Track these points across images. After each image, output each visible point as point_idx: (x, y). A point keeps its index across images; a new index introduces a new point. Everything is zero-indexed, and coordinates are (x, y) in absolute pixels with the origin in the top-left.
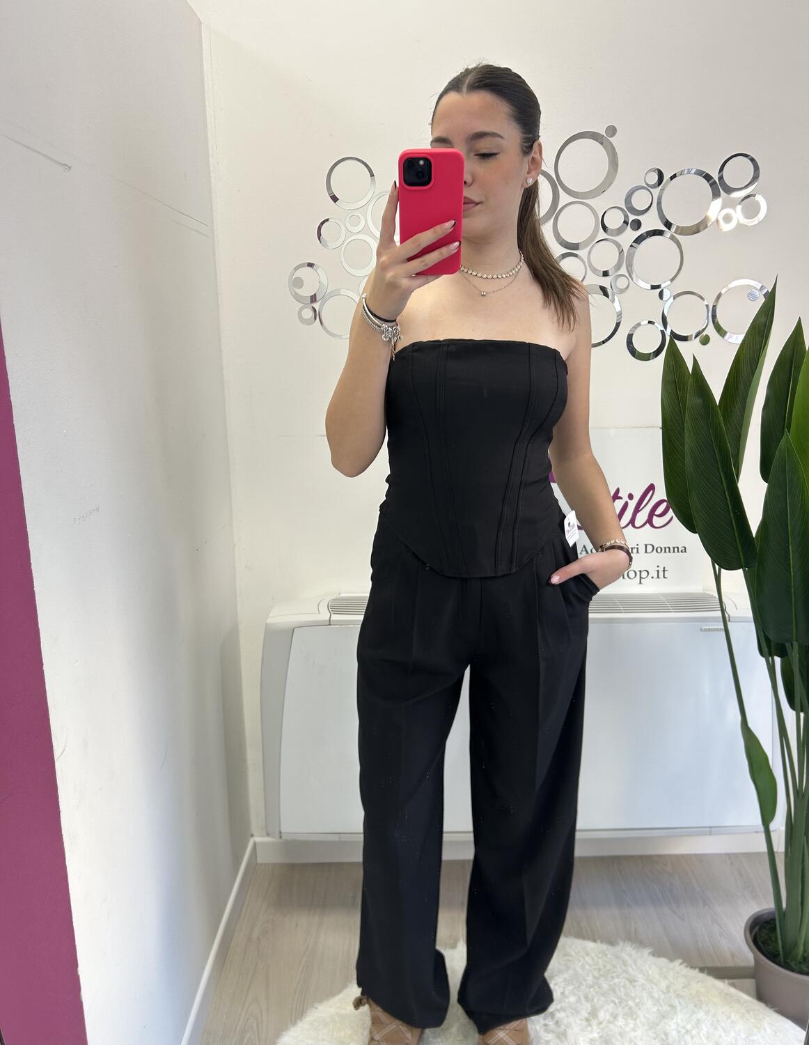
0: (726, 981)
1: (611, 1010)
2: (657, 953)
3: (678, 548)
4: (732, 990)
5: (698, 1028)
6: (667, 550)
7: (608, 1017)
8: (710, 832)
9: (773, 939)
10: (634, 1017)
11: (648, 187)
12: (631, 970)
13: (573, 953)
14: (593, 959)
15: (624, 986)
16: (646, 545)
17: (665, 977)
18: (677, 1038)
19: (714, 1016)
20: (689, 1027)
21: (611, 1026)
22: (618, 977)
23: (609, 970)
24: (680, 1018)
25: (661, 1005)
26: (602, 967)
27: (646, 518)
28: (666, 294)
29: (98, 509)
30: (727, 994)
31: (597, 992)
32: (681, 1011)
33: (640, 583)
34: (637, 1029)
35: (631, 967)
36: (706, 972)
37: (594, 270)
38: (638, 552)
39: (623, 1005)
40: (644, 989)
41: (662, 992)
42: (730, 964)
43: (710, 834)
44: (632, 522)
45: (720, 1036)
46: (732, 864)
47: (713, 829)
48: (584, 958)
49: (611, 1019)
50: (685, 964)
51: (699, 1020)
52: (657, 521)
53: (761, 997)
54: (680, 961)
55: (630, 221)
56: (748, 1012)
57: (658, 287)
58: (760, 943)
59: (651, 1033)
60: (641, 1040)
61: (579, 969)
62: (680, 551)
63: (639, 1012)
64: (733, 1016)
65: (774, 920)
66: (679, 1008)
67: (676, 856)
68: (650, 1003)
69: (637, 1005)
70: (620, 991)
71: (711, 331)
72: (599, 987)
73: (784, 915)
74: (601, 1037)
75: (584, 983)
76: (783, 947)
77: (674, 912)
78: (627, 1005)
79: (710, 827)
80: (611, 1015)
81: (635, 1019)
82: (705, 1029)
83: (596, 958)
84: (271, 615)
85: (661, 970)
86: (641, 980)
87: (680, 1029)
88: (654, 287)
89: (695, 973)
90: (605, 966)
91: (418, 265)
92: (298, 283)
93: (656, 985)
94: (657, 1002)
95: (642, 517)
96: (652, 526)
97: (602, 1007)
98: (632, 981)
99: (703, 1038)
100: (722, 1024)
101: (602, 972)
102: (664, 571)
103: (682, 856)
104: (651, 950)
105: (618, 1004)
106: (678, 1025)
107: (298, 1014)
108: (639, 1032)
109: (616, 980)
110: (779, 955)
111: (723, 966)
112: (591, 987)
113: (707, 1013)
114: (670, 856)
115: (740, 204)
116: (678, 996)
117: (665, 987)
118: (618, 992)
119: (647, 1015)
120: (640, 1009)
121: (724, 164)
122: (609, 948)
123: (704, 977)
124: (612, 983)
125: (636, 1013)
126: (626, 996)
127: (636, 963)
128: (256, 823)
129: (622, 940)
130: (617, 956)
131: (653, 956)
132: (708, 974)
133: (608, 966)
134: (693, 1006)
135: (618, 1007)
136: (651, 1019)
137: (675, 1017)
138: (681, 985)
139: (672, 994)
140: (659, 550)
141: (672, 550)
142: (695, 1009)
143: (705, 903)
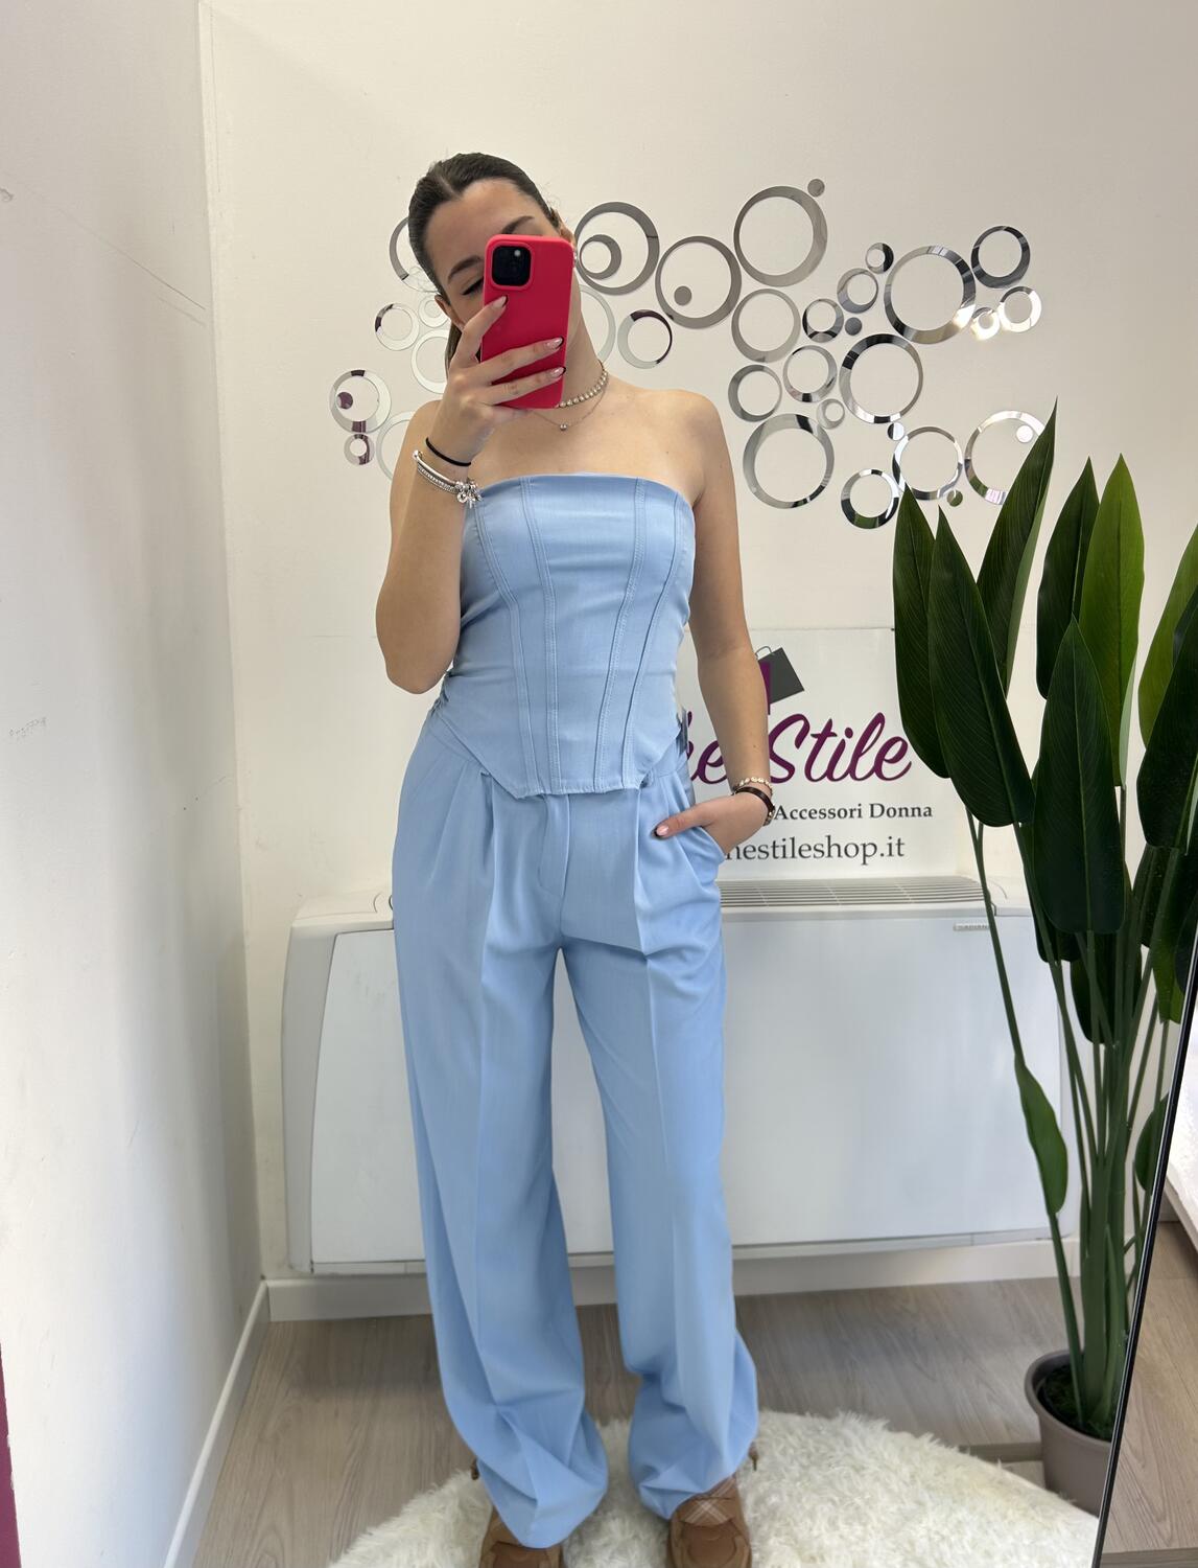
0: (1001, 1464)
1: (827, 1513)
2: (896, 1426)
3: (919, 809)
4: (1009, 1476)
5: (959, 1532)
6: (904, 812)
8: (972, 1241)
9: (1067, 1393)
10: (864, 1521)
11: (869, 271)
12: (856, 1453)
13: (769, 1431)
14: (800, 1440)
15: (848, 1477)
16: (872, 806)
17: (909, 1462)
18: (928, 1548)
19: (983, 1514)
20: (945, 1532)
22: (838, 1463)
23: (824, 1454)
24: (932, 1519)
25: (903, 1502)
26: (813, 1450)
27: (871, 765)
28: (898, 432)
29: (44, 722)
30: (1000, 1483)
31: (806, 1488)
32: (933, 1509)
33: (864, 863)
34: (869, 1537)
35: (857, 1446)
36: (969, 1450)
37: (794, 393)
38: (860, 816)
39: (846, 1505)
40: (877, 1479)
41: (905, 1483)
42: (1006, 1440)
43: (972, 1245)
44: (851, 771)
45: (993, 1544)
46: (1005, 1298)
47: (976, 1236)
48: (785, 1437)
50: (937, 1440)
51: (960, 1522)
52: (888, 769)
53: (1051, 1484)
54: (930, 1436)
55: (845, 320)
56: (1033, 1507)
57: (885, 420)
58: (1048, 1400)
59: (889, 1543)
60: (874, 1553)
61: (777, 1454)
62: (922, 814)
63: (871, 1514)
64: (1010, 1512)
65: (1067, 1367)
66: (930, 1504)
67: (923, 1287)
68: (887, 1499)
69: (867, 1502)
70: (842, 1484)
71: (964, 487)
72: (809, 1480)
73: (1083, 1356)
75: (786, 1475)
76: (1082, 1404)
77: (920, 1369)
78: (852, 1504)
79: (972, 1234)
81: (865, 1525)
83: (803, 1438)
85: (902, 1449)
86: (872, 1466)
87: (932, 1536)
88: (878, 420)
89: (952, 1453)
90: (817, 1450)
91: (506, 392)
92: (346, 400)
93: (896, 1472)
94: (895, 1497)
95: (866, 763)
96: (881, 776)
98: (860, 1468)
99: (967, 1546)
100: (996, 1527)
101: (812, 1459)
102: (899, 844)
104: (888, 1421)
105: (838, 1503)
106: (929, 1530)
109: (835, 1469)
110: (1075, 1415)
111: (994, 1442)
112: (797, 1480)
113: (973, 1509)
114: (913, 1288)
115: (1002, 301)
116: (929, 1488)
117: (908, 1475)
118: (838, 1486)
119: (883, 1518)
121: (979, 242)
122: (824, 1421)
123: (966, 1458)
124: (828, 1473)
125: (866, 1514)
126: (850, 1490)
127: (864, 1444)
128: (269, 1257)
129: (843, 1410)
130: (836, 1434)
131: (890, 1430)
132: (972, 1454)
133: (823, 1449)
134: (950, 1500)
135: (837, 1508)
136: (891, 1522)
137: (924, 1519)
138: (933, 1471)
139: (919, 1485)
140: (891, 812)
141: (910, 812)
142: (954, 1506)
143: (965, 1355)
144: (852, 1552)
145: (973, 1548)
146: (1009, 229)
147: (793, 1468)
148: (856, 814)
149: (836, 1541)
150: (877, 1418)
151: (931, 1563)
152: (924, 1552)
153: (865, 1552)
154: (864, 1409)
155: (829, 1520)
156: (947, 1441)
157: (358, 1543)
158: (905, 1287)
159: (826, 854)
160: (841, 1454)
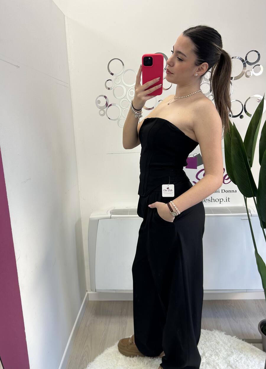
0: (252, 344)
1: (210, 353)
2: (227, 333)
4: (254, 347)
5: (241, 360)
6: (230, 191)
7: (209, 355)
8: (247, 291)
10: (218, 355)
12: (217, 339)
15: (215, 345)
16: (222, 190)
17: (230, 342)
18: (233, 363)
19: (247, 356)
20: (238, 359)
21: (210, 358)
22: (213, 341)
23: (210, 339)
24: (234, 356)
25: (228, 352)
26: (207, 338)
29: (30, 179)
30: (252, 348)
31: (205, 347)
32: (235, 354)
33: (220, 203)
34: (219, 359)
36: (244, 340)
38: (219, 192)
39: (214, 351)
40: (222, 346)
41: (229, 347)
42: (254, 338)
43: (247, 292)
45: (249, 363)
46: (256, 303)
49: (210, 356)
50: (237, 338)
51: (241, 357)
52: (226, 181)
53: (264, 349)
54: (235, 336)
56: (260, 355)
58: (263, 331)
59: (224, 361)
60: (220, 363)
62: (234, 192)
64: (254, 356)
66: (234, 353)
67: (236, 300)
68: (224, 351)
69: (219, 351)
70: (213, 346)
71: (243, 113)
72: (206, 345)
74: (206, 362)
77: (234, 320)
78: (216, 351)
79: (247, 290)
80: (210, 354)
81: (219, 356)
82: (243, 360)
83: (205, 335)
84: (91, 215)
85: (228, 339)
86: (221, 343)
87: (235, 360)
89: (240, 341)
90: (208, 338)
91: (148, 92)
92: (99, 102)
93: (227, 344)
94: (226, 350)
97: (207, 352)
98: (218, 343)
99: (242, 363)
100: (250, 359)
101: (207, 340)
102: (229, 199)
103: (238, 300)
104: (225, 333)
107: (102, 351)
108: (220, 361)
109: (212, 343)
111: (251, 339)
112: (204, 345)
113: (245, 355)
114: (233, 300)
115: (253, 68)
116: (234, 349)
117: (230, 345)
118: (213, 347)
119: (223, 355)
120: (220, 353)
121: (247, 55)
122: (210, 331)
123: (244, 342)
124: (211, 343)
125: (219, 354)
126: (216, 348)
127: (219, 337)
128: (88, 286)
129: (215, 329)
130: (212, 334)
131: (226, 334)
132: (245, 341)
133: (210, 338)
134: (239, 352)
135: (212, 352)
136: (225, 356)
137: (233, 356)
138: (236, 345)
139: (232, 348)
140: (227, 191)
141: (231, 191)
142: (240, 353)
143: (245, 317)
145: (244, 364)
146: (255, 51)
147: (202, 342)
148: (218, 192)
150: (222, 331)
151: (234, 367)
152: (232, 364)
154: (219, 329)
156: (239, 337)
157: (105, 351)
158: (231, 300)
159: (211, 201)
160: (214, 339)
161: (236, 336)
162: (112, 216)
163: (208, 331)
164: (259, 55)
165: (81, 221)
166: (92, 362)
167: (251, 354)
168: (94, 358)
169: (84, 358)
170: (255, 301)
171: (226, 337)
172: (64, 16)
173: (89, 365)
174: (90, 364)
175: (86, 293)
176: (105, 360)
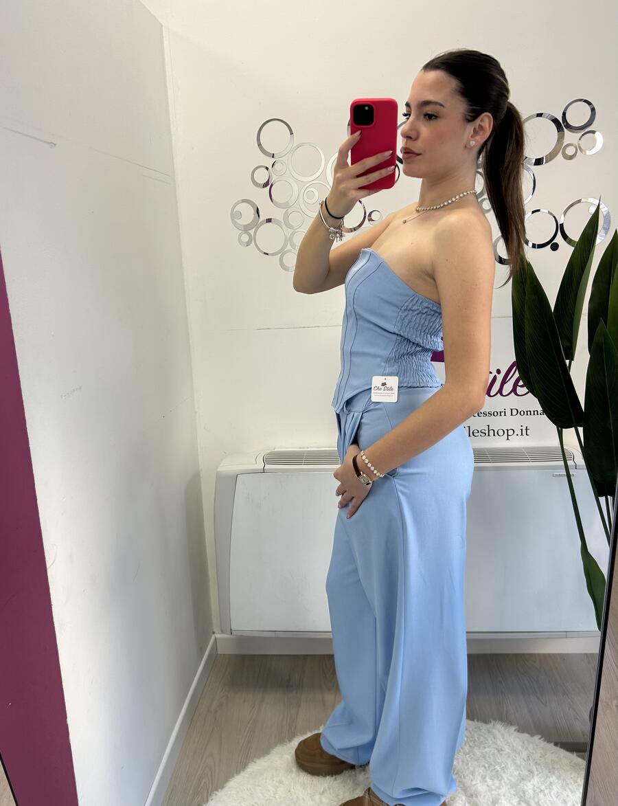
2: (521, 730)
3: (537, 411)
5: (550, 788)
6: (529, 413)
7: (479, 777)
10: (500, 778)
12: (499, 742)
14: (471, 733)
15: (493, 754)
16: (512, 410)
17: (527, 749)
18: (532, 795)
19: (564, 780)
20: (543, 787)
22: (489, 747)
23: (482, 742)
24: (536, 781)
25: (522, 771)
26: (476, 739)
27: (511, 388)
29: (80, 389)
30: (575, 764)
31: (472, 758)
32: (538, 775)
33: (508, 439)
34: (502, 787)
35: (499, 739)
36: (560, 745)
38: (506, 415)
39: (491, 769)
40: (509, 757)
41: (524, 759)
42: (583, 741)
43: (567, 638)
44: (500, 391)
45: (568, 796)
46: (589, 663)
47: (568, 633)
50: (544, 739)
51: (551, 783)
52: (520, 391)
54: (539, 736)
59: (513, 792)
60: (504, 796)
63: (503, 775)
64: (579, 780)
66: (536, 773)
67: (544, 655)
68: (513, 768)
69: (503, 769)
70: (489, 757)
71: (560, 240)
72: (473, 754)
77: (538, 699)
78: (495, 769)
81: (500, 780)
83: (472, 733)
84: (222, 465)
85: (523, 743)
86: (507, 749)
87: (536, 789)
89: (550, 746)
90: (479, 739)
91: (363, 181)
92: (239, 215)
93: (520, 754)
94: (518, 767)
95: (508, 387)
96: (517, 394)
98: (500, 750)
99: (553, 795)
100: (570, 787)
101: (476, 743)
102: (526, 429)
103: (549, 655)
104: (518, 727)
105: (487, 768)
106: (534, 786)
107: (242, 766)
108: (503, 790)
109: (487, 749)
112: (467, 754)
113: (559, 777)
114: (539, 655)
116: (536, 764)
117: (526, 756)
118: (488, 759)
119: (510, 778)
120: (504, 772)
121: (567, 108)
122: (484, 725)
123: (558, 749)
124: (484, 751)
126: (494, 762)
127: (503, 738)
128: (215, 623)
129: (494, 720)
130: (489, 732)
131: (518, 731)
132: (561, 747)
133: (483, 739)
134: (547, 771)
135: (487, 770)
136: (513, 780)
137: (532, 780)
138: (539, 755)
139: (531, 762)
140: (522, 413)
141: (532, 413)
142: (549, 774)
143: (564, 693)
144: (492, 794)
145: (557, 797)
146: (584, 100)
147: (466, 747)
148: (503, 414)
149: (485, 788)
150: (512, 724)
151: (533, 803)
152: (530, 798)
153: (499, 795)
154: (505, 719)
155: (482, 776)
156: (548, 739)
157: (250, 766)
158: (535, 654)
159: (487, 434)
160: (491, 742)
161: (540, 734)
162: (267, 467)
163: (480, 724)
164: (593, 110)
165: (200, 477)
166: (219, 790)
167: (572, 776)
168: (226, 781)
169: (204, 781)
170: (587, 656)
171: (518, 738)
172: (162, 26)
173: (214, 797)
174: (216, 795)
175: (211, 636)
176: (249, 786)
